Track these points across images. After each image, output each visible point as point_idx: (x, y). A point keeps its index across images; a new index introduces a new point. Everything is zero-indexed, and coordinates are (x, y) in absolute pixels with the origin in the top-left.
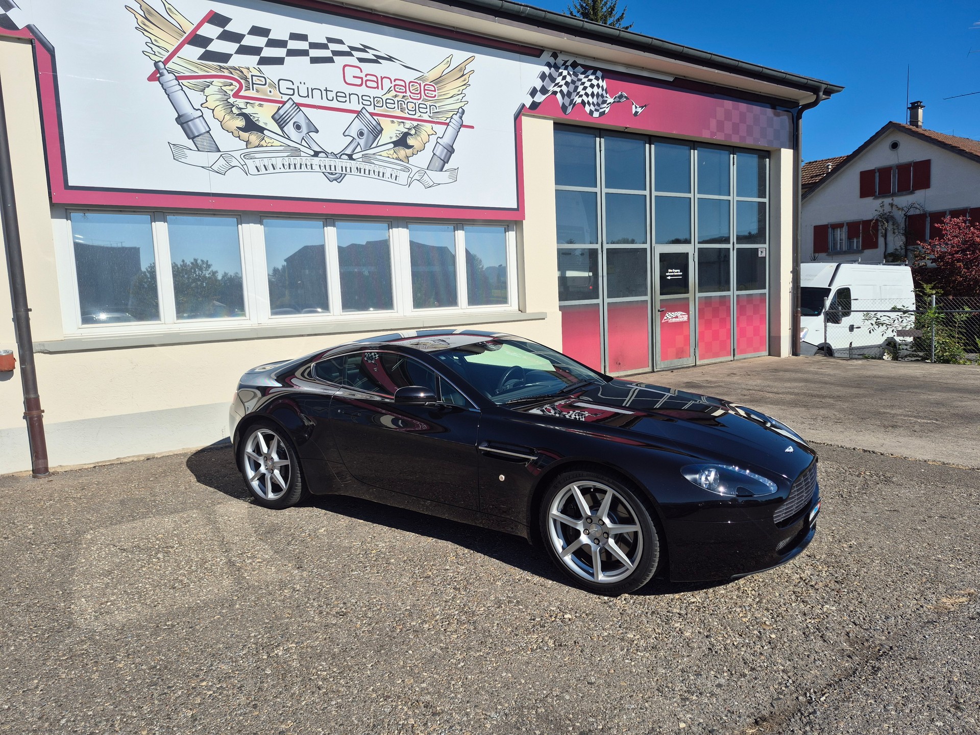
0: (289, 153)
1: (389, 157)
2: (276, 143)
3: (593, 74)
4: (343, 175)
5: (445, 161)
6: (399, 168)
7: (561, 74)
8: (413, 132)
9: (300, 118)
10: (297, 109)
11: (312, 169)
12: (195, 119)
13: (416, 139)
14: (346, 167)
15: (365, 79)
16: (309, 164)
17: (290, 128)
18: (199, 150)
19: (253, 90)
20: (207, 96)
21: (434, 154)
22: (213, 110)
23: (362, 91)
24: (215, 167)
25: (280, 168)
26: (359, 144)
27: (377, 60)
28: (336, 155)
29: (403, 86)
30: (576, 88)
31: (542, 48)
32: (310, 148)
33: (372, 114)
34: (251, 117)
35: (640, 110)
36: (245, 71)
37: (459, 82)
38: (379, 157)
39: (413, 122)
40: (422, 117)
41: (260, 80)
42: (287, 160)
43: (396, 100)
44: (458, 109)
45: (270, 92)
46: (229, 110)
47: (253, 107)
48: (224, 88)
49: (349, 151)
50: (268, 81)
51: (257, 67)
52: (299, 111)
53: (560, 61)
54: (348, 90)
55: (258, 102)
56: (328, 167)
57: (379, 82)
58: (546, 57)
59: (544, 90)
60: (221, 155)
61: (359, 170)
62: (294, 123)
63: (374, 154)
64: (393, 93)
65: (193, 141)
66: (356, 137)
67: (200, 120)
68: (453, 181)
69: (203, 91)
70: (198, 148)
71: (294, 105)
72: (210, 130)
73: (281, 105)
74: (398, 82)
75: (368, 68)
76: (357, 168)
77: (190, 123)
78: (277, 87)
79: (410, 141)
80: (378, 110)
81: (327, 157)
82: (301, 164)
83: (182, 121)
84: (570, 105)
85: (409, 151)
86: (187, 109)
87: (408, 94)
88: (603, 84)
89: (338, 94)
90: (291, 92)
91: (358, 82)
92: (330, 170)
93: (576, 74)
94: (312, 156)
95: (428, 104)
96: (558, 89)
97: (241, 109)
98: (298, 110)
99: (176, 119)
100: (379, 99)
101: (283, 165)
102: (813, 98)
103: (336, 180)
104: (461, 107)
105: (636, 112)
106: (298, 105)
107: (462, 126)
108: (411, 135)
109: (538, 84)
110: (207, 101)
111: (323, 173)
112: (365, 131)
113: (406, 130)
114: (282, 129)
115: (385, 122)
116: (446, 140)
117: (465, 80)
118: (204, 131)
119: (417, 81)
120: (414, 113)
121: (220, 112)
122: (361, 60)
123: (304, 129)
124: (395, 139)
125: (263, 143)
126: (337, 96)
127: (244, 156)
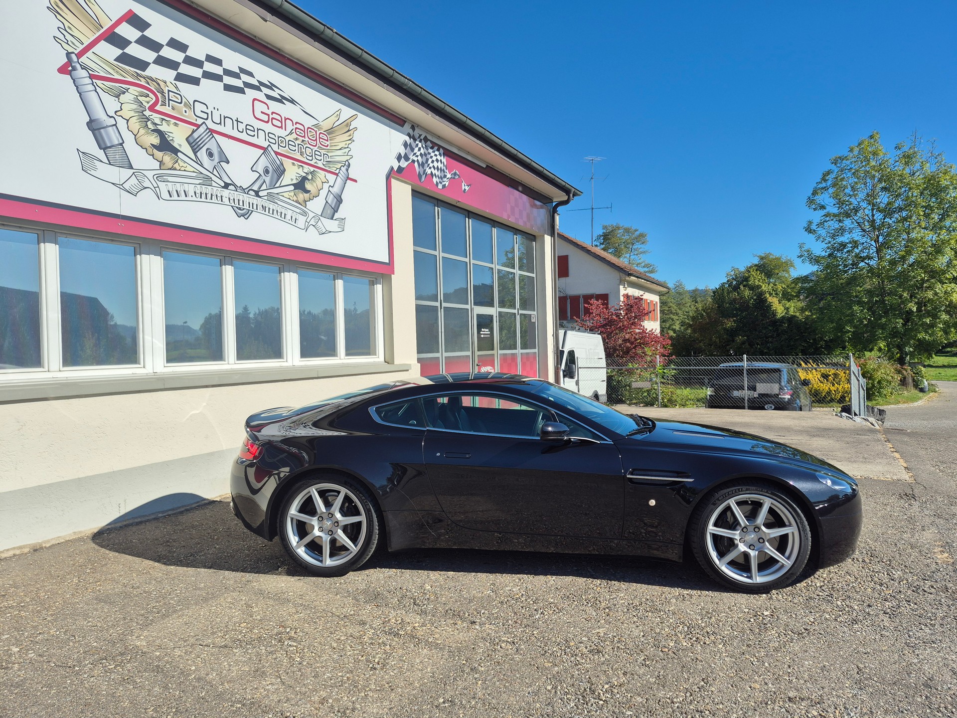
1: (290, 199)
2: (189, 168)
3: (438, 150)
4: (250, 212)
5: (336, 210)
6: (298, 211)
7: (417, 145)
8: (310, 177)
9: (212, 145)
10: (210, 135)
11: (222, 201)
12: (108, 126)
13: (312, 184)
14: (253, 204)
15: (271, 116)
16: (219, 195)
17: (202, 154)
18: (110, 164)
19: (169, 106)
20: (122, 104)
21: (327, 202)
22: (128, 121)
24: (126, 186)
25: (192, 196)
26: (264, 181)
27: (281, 100)
28: (244, 189)
29: (302, 130)
30: (427, 160)
31: (405, 120)
32: (221, 179)
33: (277, 153)
34: (166, 136)
35: (467, 188)
36: (162, 84)
37: (346, 137)
38: (281, 198)
39: (310, 168)
40: (317, 164)
41: (177, 98)
42: (199, 189)
43: (297, 142)
44: (346, 162)
45: (186, 112)
46: (144, 124)
47: (168, 125)
48: (141, 98)
49: (255, 188)
50: (184, 100)
51: (174, 82)
52: (212, 138)
53: (417, 132)
54: (258, 124)
55: (173, 121)
56: (236, 201)
57: (283, 122)
58: (407, 127)
59: (407, 158)
60: (134, 173)
61: (264, 208)
62: (207, 149)
63: (277, 194)
64: (294, 136)
65: (105, 152)
66: (262, 174)
67: (113, 129)
68: (341, 230)
69: (118, 96)
70: (109, 161)
71: (208, 131)
72: (124, 143)
73: (195, 128)
74: (298, 126)
76: (263, 206)
77: (102, 130)
78: (192, 107)
79: (308, 186)
80: (282, 150)
81: (237, 191)
82: (212, 194)
83: (94, 126)
84: (423, 175)
85: (307, 196)
86: (100, 115)
87: (307, 139)
88: (444, 160)
89: (248, 127)
90: (205, 116)
91: (265, 118)
92: (239, 205)
93: (426, 147)
94: (223, 187)
95: (323, 152)
96: (416, 159)
97: (156, 124)
98: (211, 136)
99: (88, 123)
100: (283, 139)
101: (195, 193)
102: (566, 198)
103: (243, 215)
104: (347, 160)
105: (465, 189)
106: (212, 131)
107: (348, 178)
108: (308, 180)
109: (402, 151)
110: (121, 109)
111: (232, 206)
112: (270, 169)
113: (304, 175)
114: (195, 153)
115: (287, 163)
116: (336, 190)
117: (350, 136)
118: (116, 142)
119: (314, 128)
120: (311, 158)
121: (135, 124)
122: (269, 97)
123: (216, 158)
124: (295, 182)
125: (176, 165)
126: (246, 129)
127: (157, 178)
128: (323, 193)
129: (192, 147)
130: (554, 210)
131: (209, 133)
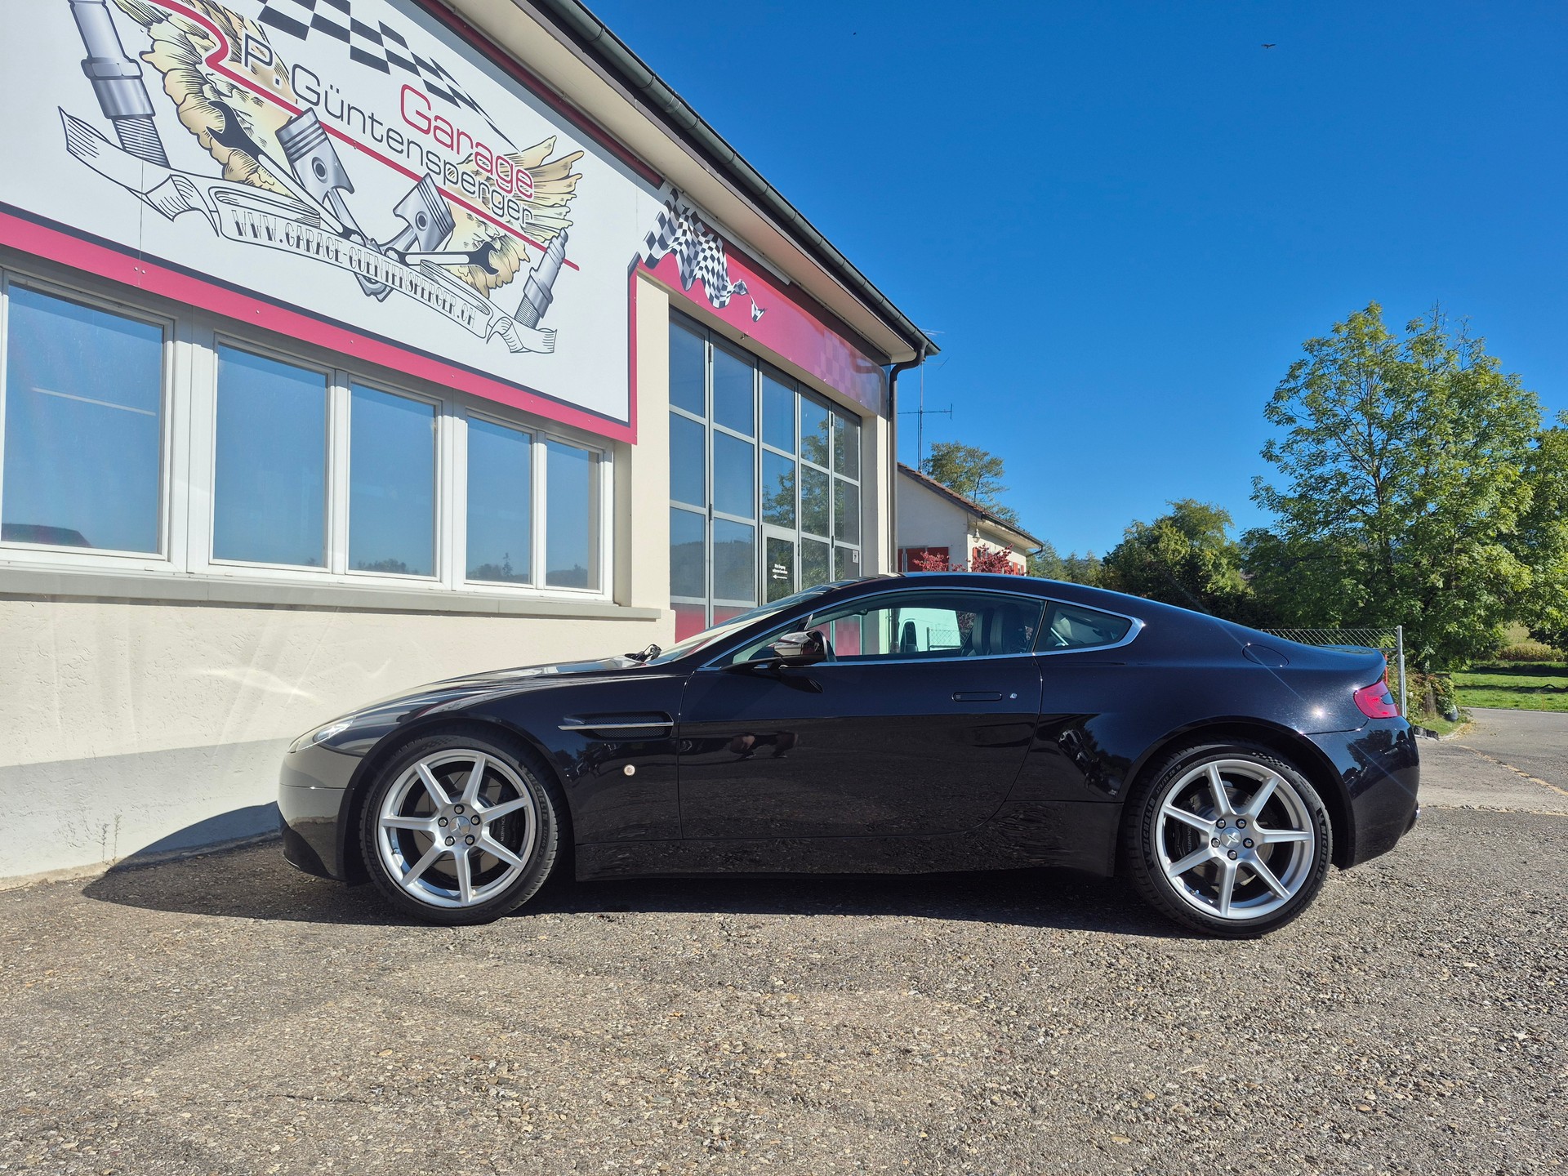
0: (300, 216)
1: (461, 278)
2: (278, 187)
3: (715, 240)
4: (388, 289)
5: (540, 314)
6: (475, 303)
7: (681, 225)
8: (498, 245)
9: (323, 152)
10: (322, 134)
11: (337, 260)
12: (122, 77)
13: (501, 259)
14: (393, 276)
15: (434, 123)
16: (332, 248)
17: (305, 166)
18: (124, 149)
19: (247, 65)
20: (155, 40)
21: (525, 295)
22: (165, 75)
23: (428, 141)
24: (155, 197)
25: (281, 241)
26: (416, 238)
27: (453, 97)
28: (379, 246)
29: (488, 160)
30: (697, 254)
31: (662, 176)
32: (337, 218)
33: (441, 192)
34: (238, 119)
35: (759, 315)
36: (235, 22)
37: (562, 186)
38: (446, 273)
40: (512, 224)
41: (261, 52)
42: (295, 228)
43: (478, 179)
44: (561, 230)
45: (277, 82)
46: (196, 88)
47: (244, 100)
48: (193, 39)
49: (400, 246)
50: (275, 60)
51: (258, 22)
52: (325, 139)
53: (681, 203)
54: (409, 133)
55: (253, 94)
56: (363, 265)
57: (455, 138)
58: (665, 190)
59: (664, 245)
60: (171, 176)
61: (414, 286)
62: (315, 160)
63: (439, 265)
64: (472, 166)
65: (115, 125)
66: (413, 224)
67: (135, 85)
68: (549, 351)
69: (147, 25)
70: (123, 144)
71: (317, 125)
72: (154, 114)
73: (295, 116)
74: (480, 150)
75: (440, 106)
76: (411, 282)
77: (112, 82)
78: (290, 76)
79: (494, 261)
80: (450, 188)
81: (365, 246)
82: (318, 244)
83: (95, 70)
84: (690, 278)
85: (491, 278)
86: (108, 50)
87: (495, 177)
88: (724, 259)
89: (391, 134)
90: (314, 98)
91: (424, 125)
92: (368, 272)
93: (695, 232)
94: (340, 235)
95: (522, 205)
96: (678, 248)
97: (219, 93)
98: (323, 137)
99: (84, 63)
100: (453, 168)
101: (287, 235)
102: (912, 356)
103: (375, 293)
104: (563, 228)
105: (756, 316)
106: (325, 128)
107: (564, 260)
108: (495, 250)
109: (657, 231)
110: (153, 51)
111: (355, 273)
112: (428, 218)
113: (489, 240)
114: (292, 162)
115: (459, 213)
116: (542, 276)
117: (570, 186)
118: (139, 111)
119: (508, 160)
120: (500, 212)
121: (179, 84)
122: (431, 88)
123: (331, 181)
124: (471, 249)
125: (254, 178)
126: (388, 137)
127: (216, 193)
128: (520, 278)
129: (286, 150)
130: (893, 378)
131: (320, 131)
